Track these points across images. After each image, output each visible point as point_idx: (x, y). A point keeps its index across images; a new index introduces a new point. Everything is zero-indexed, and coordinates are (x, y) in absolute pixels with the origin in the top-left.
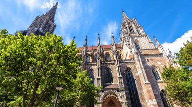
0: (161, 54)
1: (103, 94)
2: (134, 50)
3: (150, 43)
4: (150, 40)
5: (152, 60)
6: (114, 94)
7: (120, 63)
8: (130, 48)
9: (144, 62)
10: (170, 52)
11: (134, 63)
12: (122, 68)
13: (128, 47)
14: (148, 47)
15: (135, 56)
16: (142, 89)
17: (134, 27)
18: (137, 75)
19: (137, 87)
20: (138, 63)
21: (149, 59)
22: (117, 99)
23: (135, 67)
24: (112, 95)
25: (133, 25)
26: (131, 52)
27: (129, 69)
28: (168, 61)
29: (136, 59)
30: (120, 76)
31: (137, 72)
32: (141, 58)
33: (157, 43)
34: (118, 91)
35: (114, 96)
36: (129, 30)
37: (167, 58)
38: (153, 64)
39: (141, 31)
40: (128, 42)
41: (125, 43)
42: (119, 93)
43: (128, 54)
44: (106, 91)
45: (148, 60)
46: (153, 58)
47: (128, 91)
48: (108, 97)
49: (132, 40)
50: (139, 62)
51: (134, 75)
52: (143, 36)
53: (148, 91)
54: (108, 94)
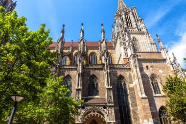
0: (165, 60)
1: (83, 111)
2: (130, 52)
3: (151, 43)
4: (152, 39)
5: (152, 67)
6: (98, 112)
7: (110, 68)
8: (126, 49)
9: (141, 69)
10: (175, 58)
11: (130, 69)
12: (112, 76)
13: (122, 47)
14: (149, 50)
15: (131, 60)
16: (136, 106)
17: (132, 19)
18: (131, 86)
19: (130, 102)
20: (134, 70)
21: (149, 65)
22: (103, 119)
23: (130, 75)
24: (96, 113)
25: (131, 16)
26: (126, 54)
27: (121, 77)
28: (172, 69)
29: (132, 64)
30: (109, 87)
31: (131, 82)
32: (139, 63)
33: (161, 44)
34: (105, 107)
35: (99, 114)
36: (125, 23)
37: (171, 66)
38: (153, 72)
39: (141, 26)
40: (124, 39)
41: (119, 41)
42: (105, 110)
43: (122, 57)
44: (89, 108)
45: (147, 67)
46: (154, 64)
47: (118, 108)
48: (91, 115)
49: (129, 37)
50: (136, 68)
51: (127, 85)
52: (143, 33)
53: (144, 108)
54: (90, 112)
